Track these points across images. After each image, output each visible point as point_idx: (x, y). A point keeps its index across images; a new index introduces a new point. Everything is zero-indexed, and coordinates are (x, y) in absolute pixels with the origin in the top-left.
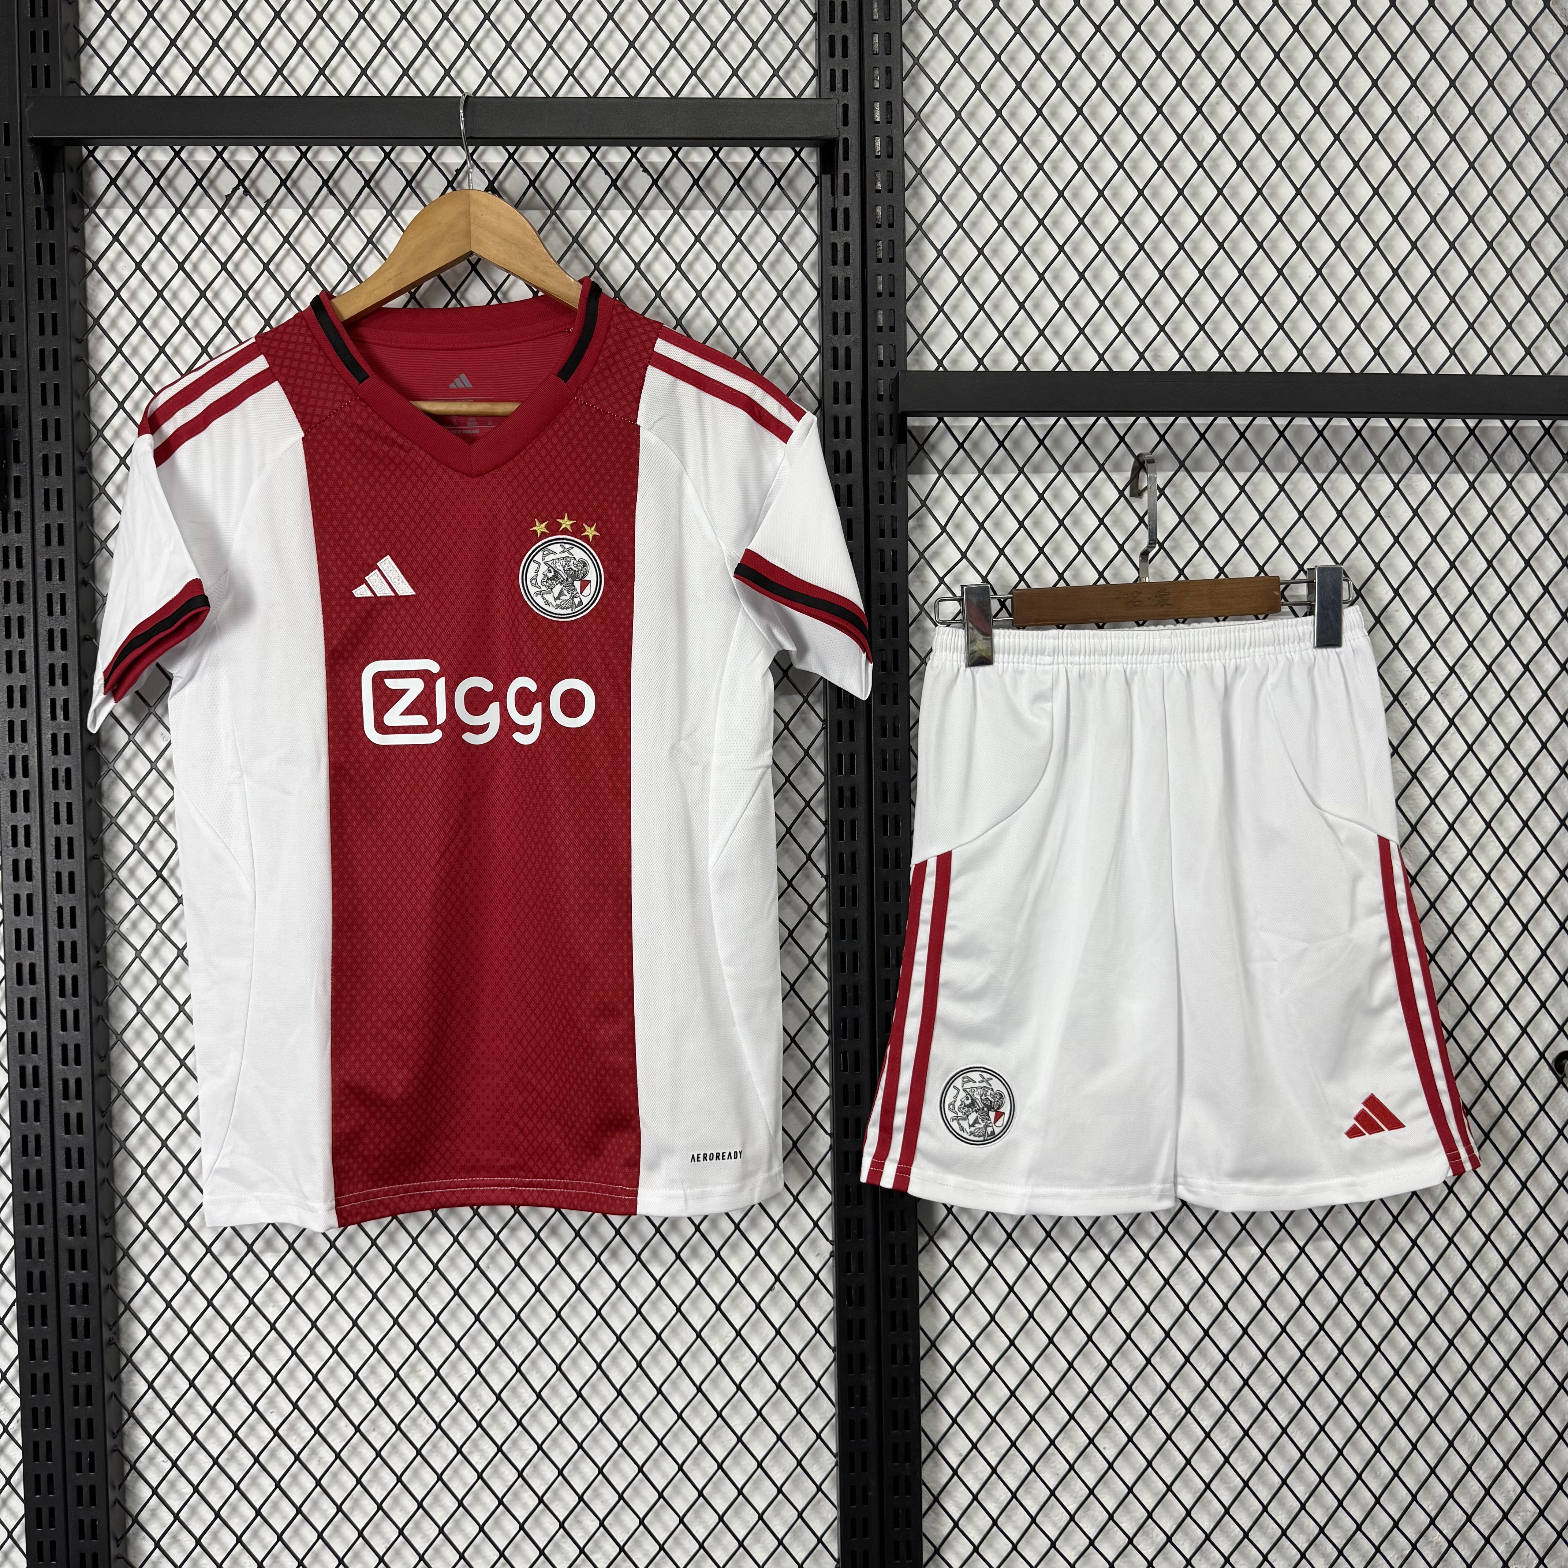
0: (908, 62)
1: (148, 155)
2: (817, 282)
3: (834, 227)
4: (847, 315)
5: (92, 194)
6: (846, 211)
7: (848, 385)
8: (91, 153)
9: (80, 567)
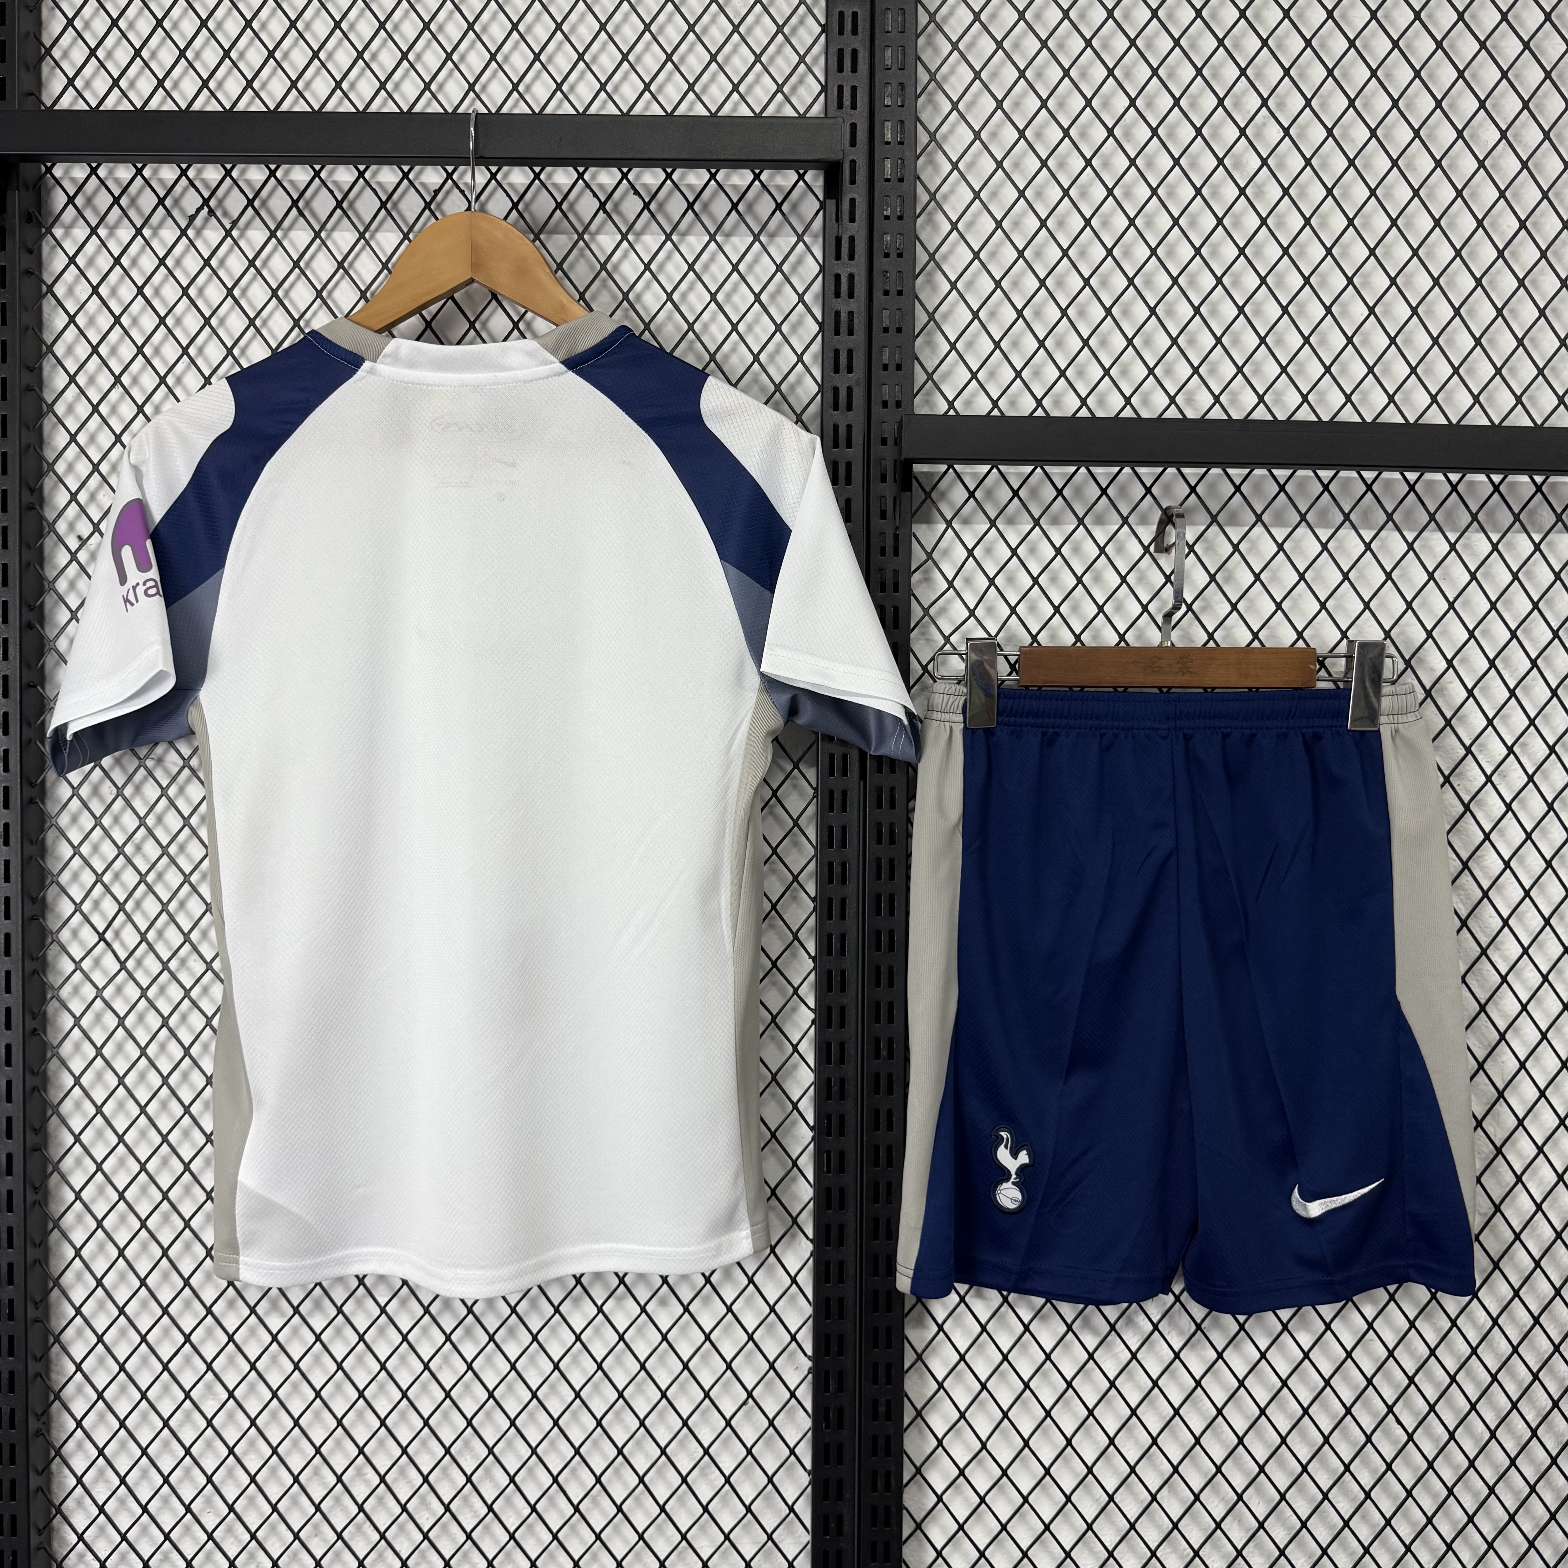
0: (923, 77)
1: (111, 172)
2: (819, 315)
3: (838, 257)
4: (850, 352)
5: (50, 213)
6: (852, 239)
7: (849, 427)
8: (49, 170)
9: (25, 610)
